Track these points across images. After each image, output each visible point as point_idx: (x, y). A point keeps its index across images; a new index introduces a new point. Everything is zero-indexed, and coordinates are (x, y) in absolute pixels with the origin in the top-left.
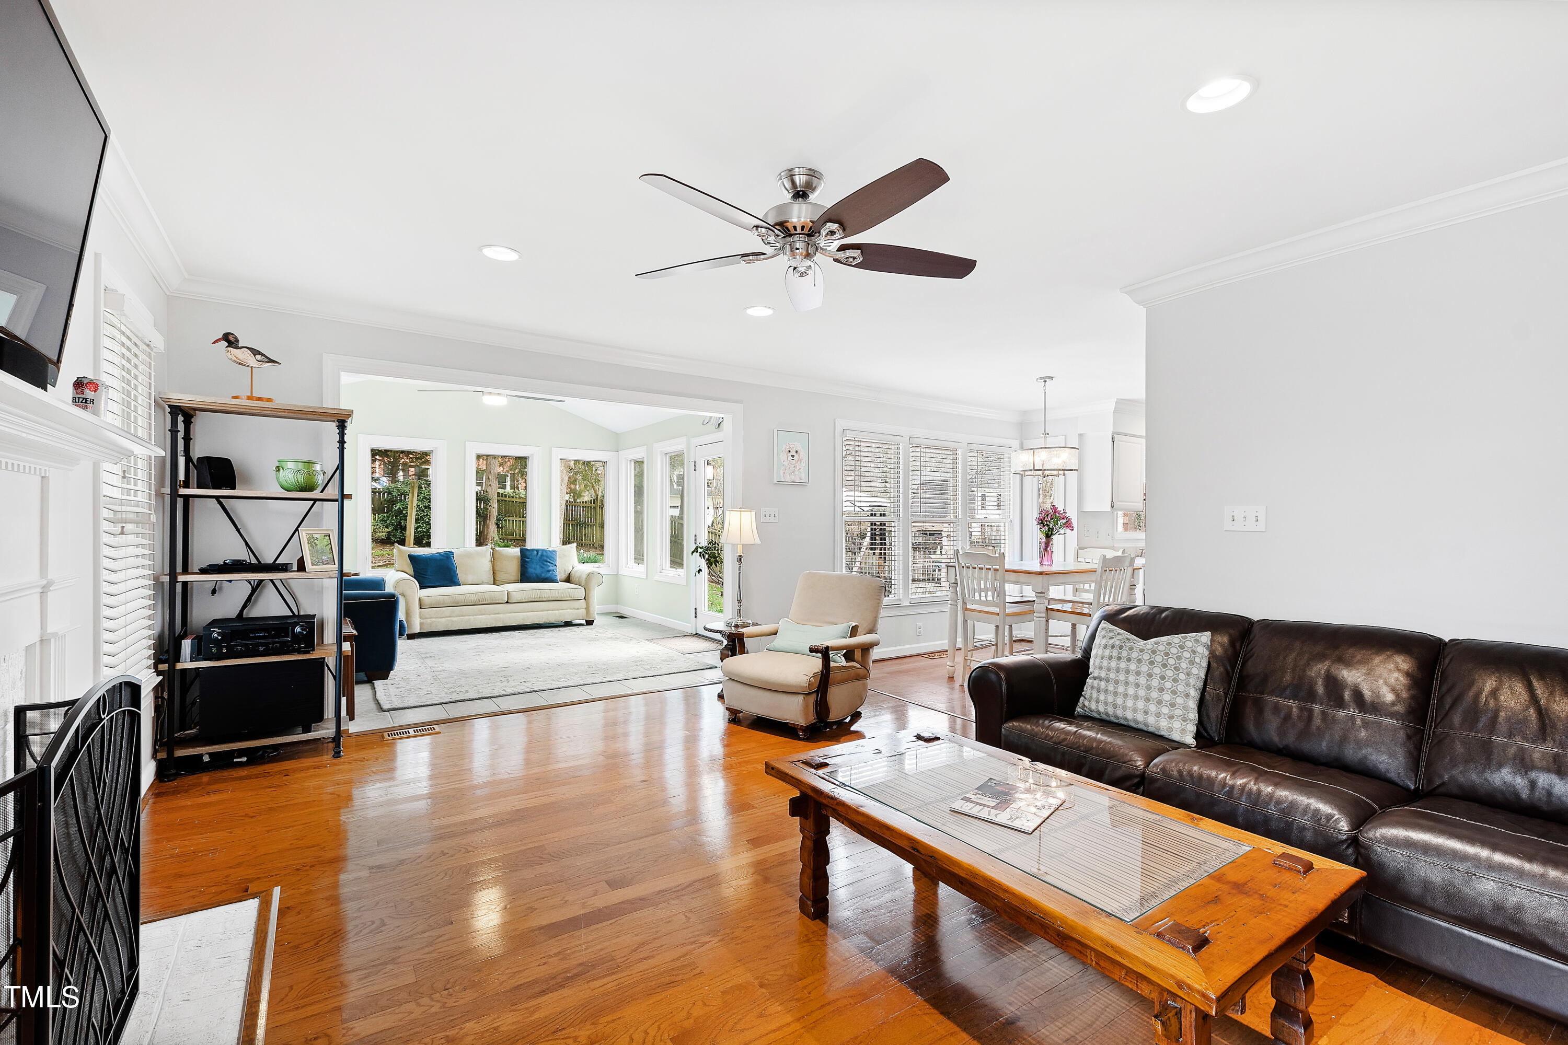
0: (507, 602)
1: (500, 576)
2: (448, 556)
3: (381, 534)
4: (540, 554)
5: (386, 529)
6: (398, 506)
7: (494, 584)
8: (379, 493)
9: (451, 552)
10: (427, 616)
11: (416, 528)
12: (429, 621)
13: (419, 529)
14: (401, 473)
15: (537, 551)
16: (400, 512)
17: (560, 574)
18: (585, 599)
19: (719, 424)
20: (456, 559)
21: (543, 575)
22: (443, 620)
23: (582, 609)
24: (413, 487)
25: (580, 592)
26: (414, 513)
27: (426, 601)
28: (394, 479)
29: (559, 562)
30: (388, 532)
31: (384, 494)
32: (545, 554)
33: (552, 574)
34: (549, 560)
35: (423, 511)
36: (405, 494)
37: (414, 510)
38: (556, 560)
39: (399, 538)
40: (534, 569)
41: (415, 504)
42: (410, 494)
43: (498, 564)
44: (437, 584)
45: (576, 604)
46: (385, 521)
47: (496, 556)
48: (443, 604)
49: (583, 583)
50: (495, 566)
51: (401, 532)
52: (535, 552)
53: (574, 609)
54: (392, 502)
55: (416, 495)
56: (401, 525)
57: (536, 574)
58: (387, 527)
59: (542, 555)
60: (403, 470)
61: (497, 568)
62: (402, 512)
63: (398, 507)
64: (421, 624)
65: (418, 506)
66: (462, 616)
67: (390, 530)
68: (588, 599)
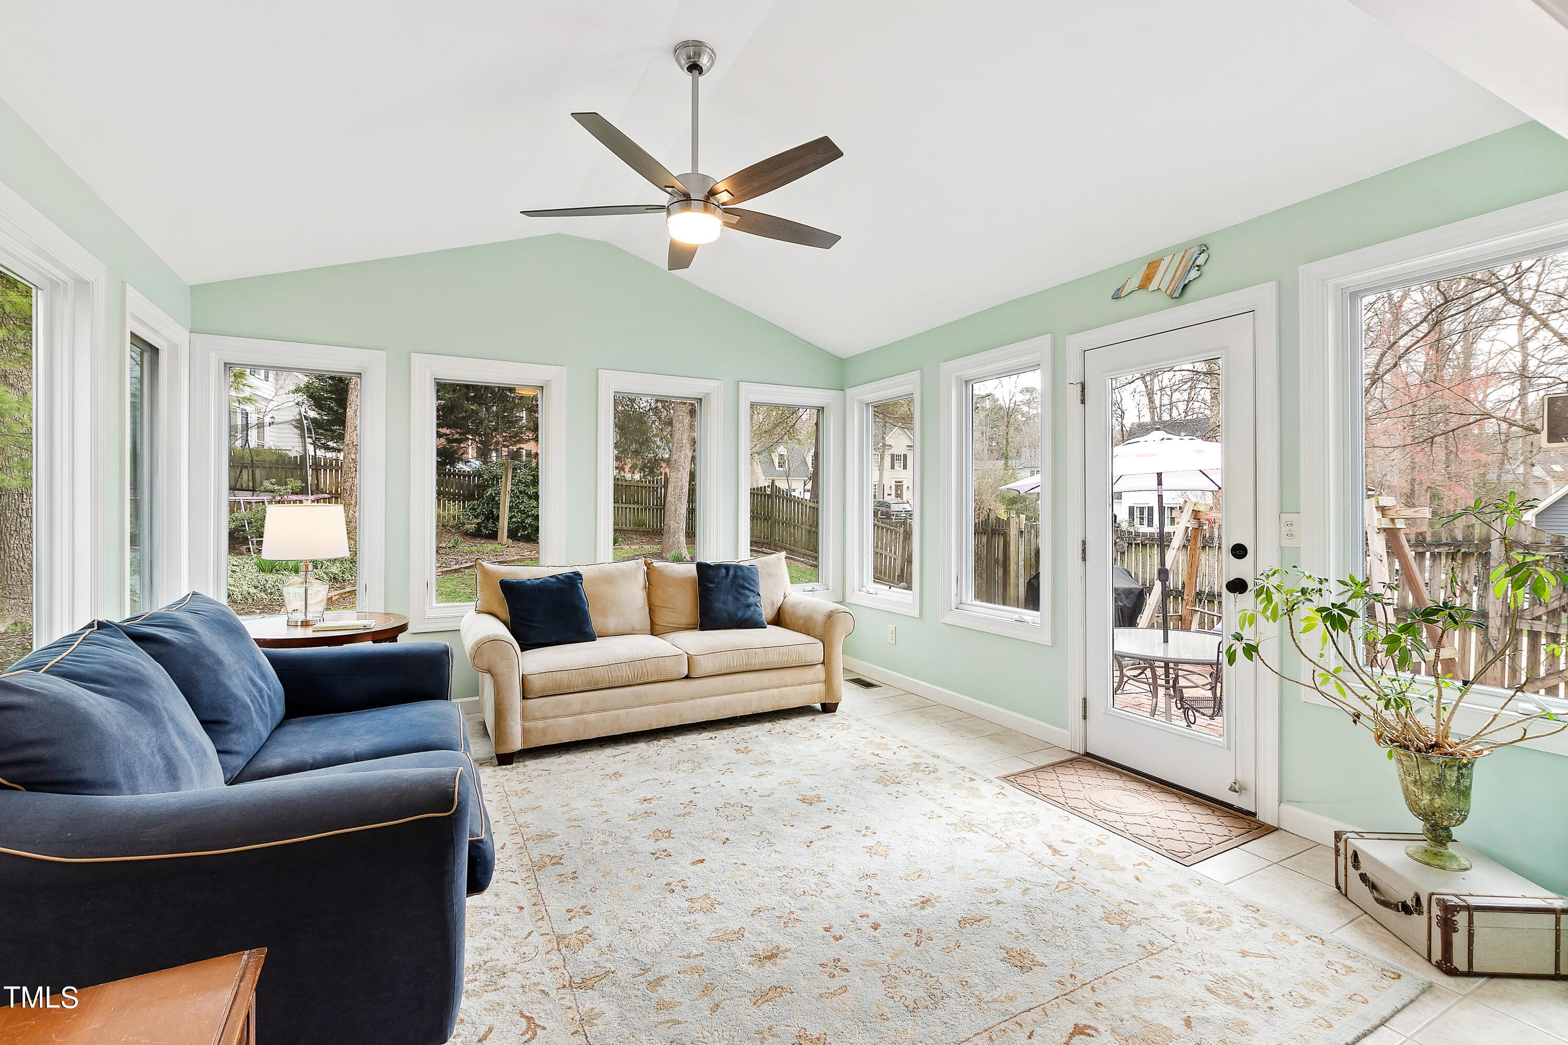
0: (687, 677)
1: (664, 618)
2: (572, 582)
3: (469, 526)
4: (731, 573)
5: (476, 521)
6: (490, 491)
7: (653, 632)
8: (469, 477)
9: (578, 575)
10: (538, 715)
11: (510, 518)
12: (541, 724)
13: (514, 520)
14: (494, 454)
15: (727, 567)
16: (492, 498)
17: (767, 612)
18: (823, 663)
19: (1185, 286)
20: (587, 588)
21: (740, 614)
22: (568, 720)
23: (820, 682)
24: (507, 468)
25: (815, 650)
26: (508, 500)
27: (537, 683)
28: (485, 462)
29: (763, 588)
30: (478, 524)
31: (474, 477)
32: (739, 573)
33: (755, 611)
34: (747, 585)
35: (518, 497)
36: (496, 478)
37: (508, 497)
38: (758, 584)
39: (491, 530)
40: (724, 603)
41: (509, 489)
42: (504, 477)
43: (659, 593)
44: (554, 639)
45: (809, 674)
46: (475, 509)
47: (654, 578)
48: (569, 687)
49: (819, 630)
50: (653, 598)
51: (493, 523)
52: (723, 571)
53: (805, 684)
54: (483, 487)
55: (510, 477)
56: (493, 515)
57: (729, 614)
58: (476, 517)
59: (735, 576)
60: (497, 451)
61: (657, 602)
62: (494, 498)
63: (489, 493)
64: (525, 732)
65: (512, 491)
66: (605, 710)
67: (479, 520)
68: (829, 663)
